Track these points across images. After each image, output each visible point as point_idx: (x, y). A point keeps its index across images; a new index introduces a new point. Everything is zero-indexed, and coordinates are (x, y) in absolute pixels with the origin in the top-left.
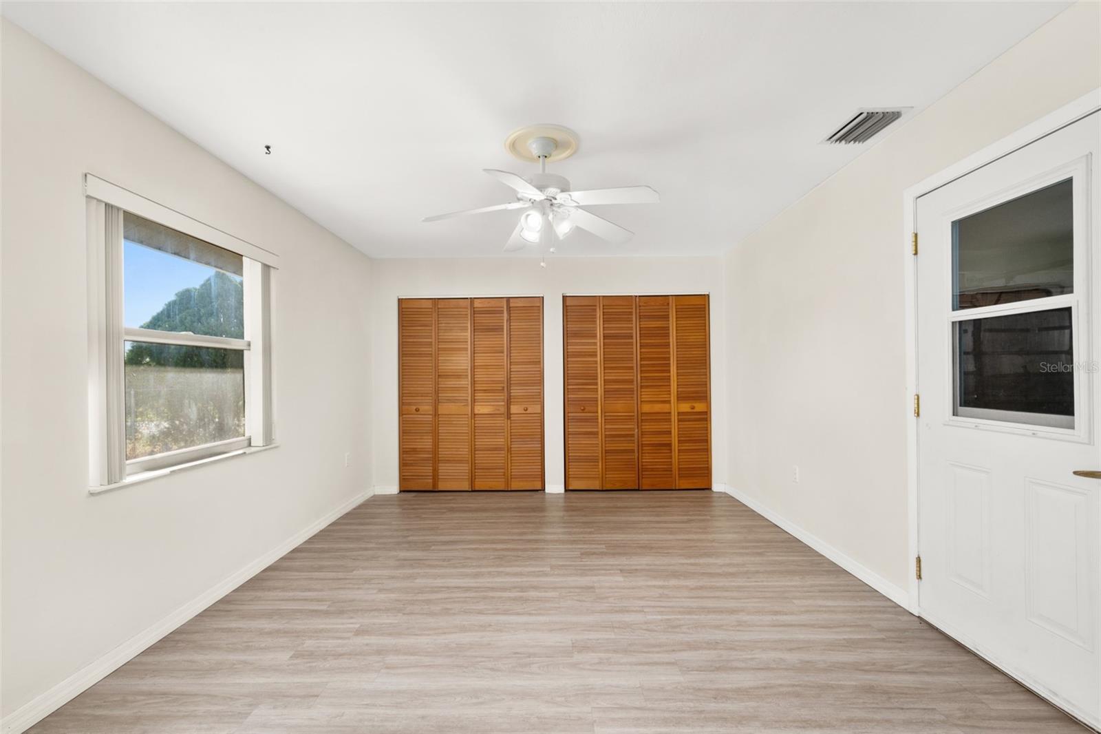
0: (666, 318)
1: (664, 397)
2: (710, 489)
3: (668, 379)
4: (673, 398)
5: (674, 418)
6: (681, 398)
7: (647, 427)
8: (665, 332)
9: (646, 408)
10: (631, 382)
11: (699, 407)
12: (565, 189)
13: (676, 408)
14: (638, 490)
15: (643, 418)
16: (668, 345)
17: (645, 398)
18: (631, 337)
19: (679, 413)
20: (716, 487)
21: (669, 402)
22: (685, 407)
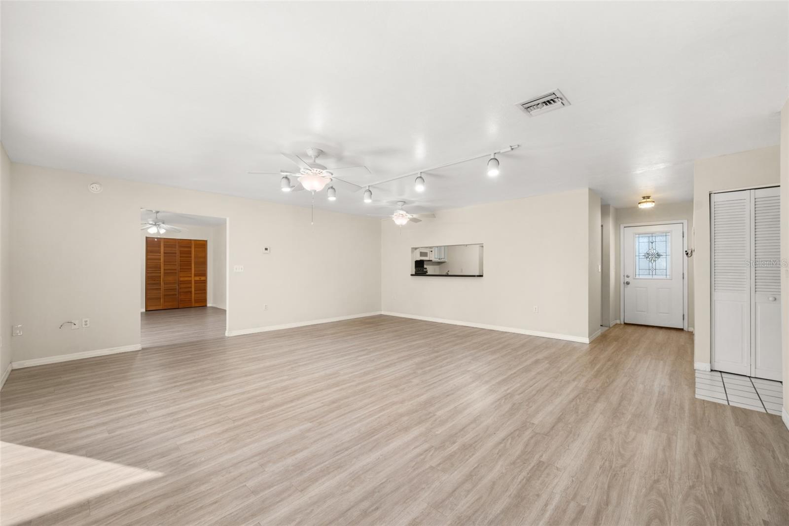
0: (191, 247)
1: (190, 275)
2: (206, 306)
3: (191, 269)
4: (193, 275)
5: (193, 282)
6: (195, 275)
7: (182, 286)
8: (190, 253)
9: (182, 279)
10: (176, 270)
11: (203, 278)
12: (163, 223)
13: (193, 279)
14: (178, 308)
15: (181, 282)
16: (191, 257)
17: (181, 275)
18: (176, 253)
19: (195, 281)
20: (209, 305)
21: (191, 277)
22: (197, 278)
